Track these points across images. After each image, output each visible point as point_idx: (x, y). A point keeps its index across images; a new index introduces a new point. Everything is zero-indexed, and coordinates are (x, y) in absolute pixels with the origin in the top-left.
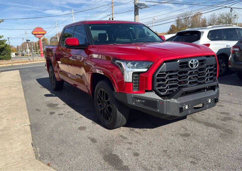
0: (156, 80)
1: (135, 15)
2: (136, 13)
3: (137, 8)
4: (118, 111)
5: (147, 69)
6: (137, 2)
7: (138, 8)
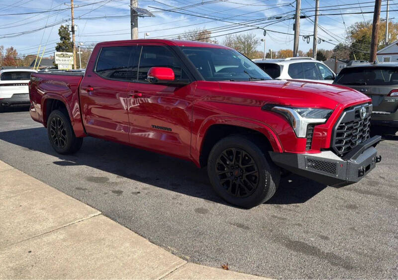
0: (335, 134)
1: (132, 27)
2: (134, 24)
3: (135, 16)
4: (271, 181)
5: (325, 120)
6: (136, 5)
7: (138, 16)
